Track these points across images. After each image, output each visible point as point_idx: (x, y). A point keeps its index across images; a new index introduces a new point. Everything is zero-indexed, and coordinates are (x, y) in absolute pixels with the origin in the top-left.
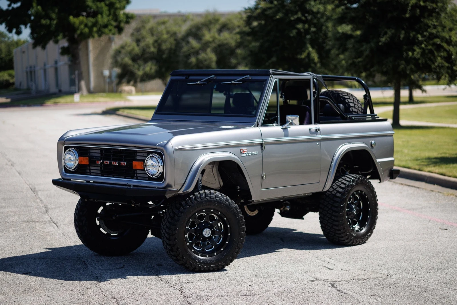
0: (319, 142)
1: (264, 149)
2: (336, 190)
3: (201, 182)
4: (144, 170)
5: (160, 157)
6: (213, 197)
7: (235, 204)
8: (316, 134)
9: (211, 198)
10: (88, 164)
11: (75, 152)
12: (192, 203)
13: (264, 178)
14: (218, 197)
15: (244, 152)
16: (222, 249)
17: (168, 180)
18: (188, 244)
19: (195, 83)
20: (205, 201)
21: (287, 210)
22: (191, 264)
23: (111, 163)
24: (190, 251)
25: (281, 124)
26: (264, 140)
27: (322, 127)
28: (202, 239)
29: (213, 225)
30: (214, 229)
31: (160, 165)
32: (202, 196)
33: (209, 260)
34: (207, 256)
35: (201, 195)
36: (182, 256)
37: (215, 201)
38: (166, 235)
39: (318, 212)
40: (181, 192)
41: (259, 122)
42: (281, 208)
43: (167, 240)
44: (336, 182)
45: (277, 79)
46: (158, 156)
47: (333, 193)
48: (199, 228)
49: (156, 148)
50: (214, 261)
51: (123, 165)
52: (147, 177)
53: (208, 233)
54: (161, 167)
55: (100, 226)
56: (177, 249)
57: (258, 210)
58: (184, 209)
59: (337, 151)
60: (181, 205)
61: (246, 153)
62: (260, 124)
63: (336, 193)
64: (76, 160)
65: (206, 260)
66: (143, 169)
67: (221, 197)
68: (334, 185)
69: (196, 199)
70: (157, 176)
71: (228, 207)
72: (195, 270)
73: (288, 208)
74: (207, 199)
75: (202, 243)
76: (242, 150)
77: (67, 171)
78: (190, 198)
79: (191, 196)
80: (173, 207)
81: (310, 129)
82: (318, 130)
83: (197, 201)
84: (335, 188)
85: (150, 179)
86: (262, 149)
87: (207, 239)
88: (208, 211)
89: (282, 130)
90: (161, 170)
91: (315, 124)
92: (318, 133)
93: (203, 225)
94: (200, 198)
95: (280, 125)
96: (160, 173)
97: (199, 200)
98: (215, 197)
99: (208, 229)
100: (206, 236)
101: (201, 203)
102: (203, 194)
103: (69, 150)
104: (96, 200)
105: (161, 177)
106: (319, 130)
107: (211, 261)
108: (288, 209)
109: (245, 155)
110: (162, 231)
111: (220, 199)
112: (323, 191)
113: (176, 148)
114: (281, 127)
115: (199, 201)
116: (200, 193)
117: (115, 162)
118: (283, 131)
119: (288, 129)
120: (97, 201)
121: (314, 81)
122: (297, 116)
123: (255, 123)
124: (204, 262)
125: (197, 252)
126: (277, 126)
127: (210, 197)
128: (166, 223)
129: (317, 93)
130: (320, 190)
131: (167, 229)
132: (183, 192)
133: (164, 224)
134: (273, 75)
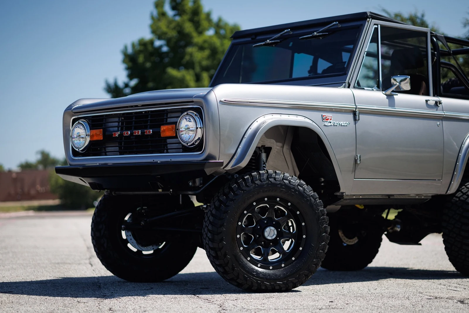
0: (441, 122)
1: (357, 118)
2: (467, 194)
3: (264, 165)
4: (176, 137)
5: (198, 115)
6: (279, 178)
7: (312, 192)
8: (436, 109)
9: (276, 181)
10: (102, 139)
11: (86, 125)
12: (248, 186)
13: (358, 162)
14: (286, 180)
15: (328, 119)
16: (293, 259)
17: (210, 148)
18: (242, 248)
19: (264, 43)
20: (268, 184)
21: (396, 231)
22: (246, 279)
23: (132, 134)
24: (244, 260)
25: (384, 89)
26: (358, 107)
27: (445, 101)
28: (263, 243)
29: (281, 223)
30: (281, 229)
31: (199, 126)
32: (263, 176)
33: (273, 274)
34: (271, 268)
35: (261, 175)
36: (233, 266)
37: (282, 185)
38: (209, 234)
39: (442, 234)
40: (229, 168)
41: (351, 81)
42: (389, 227)
43: (210, 242)
44: (466, 185)
45: (377, 25)
46: (195, 113)
47: (462, 198)
48: (259, 227)
49: (192, 102)
50: (282, 276)
51: (148, 133)
52: (181, 147)
53: (272, 234)
54: (199, 130)
55: (126, 242)
56: (225, 255)
57: (358, 238)
58: (235, 195)
59: (467, 138)
60: (232, 189)
61: (331, 122)
62: (352, 85)
63: (466, 199)
64: (87, 135)
65: (269, 275)
66: (175, 135)
67: (291, 179)
68: (464, 188)
69: (253, 181)
70: (193, 144)
71: (302, 195)
72: (253, 289)
73: (399, 228)
74: (271, 181)
75: (264, 249)
76: (324, 116)
77: (75, 153)
78: (244, 180)
79: (246, 177)
80: (220, 194)
81: (427, 101)
82: (438, 104)
83: (255, 184)
84: (464, 192)
85: (186, 149)
86: (355, 120)
87: (271, 244)
88: (272, 200)
89: (385, 96)
90: (199, 135)
91: (434, 96)
92: (439, 108)
93: (265, 222)
94: (260, 180)
95: (383, 91)
96: (199, 138)
97: (258, 182)
98: (283, 179)
99: (272, 228)
100: (269, 238)
101: (261, 186)
102: (265, 174)
103: (77, 122)
104: (113, 193)
105: (199, 146)
106: (440, 103)
107: (276, 275)
108: (399, 230)
109: (330, 124)
110: (204, 231)
111: (290, 182)
112: (447, 193)
113: (223, 100)
114: (384, 92)
115: (257, 184)
116: (259, 173)
117: (137, 131)
118: (387, 98)
119: (394, 96)
120: (115, 193)
121: (432, 41)
122: (408, 76)
123: (345, 83)
124: (265, 277)
125: (255, 262)
126: (378, 91)
127: (275, 179)
128: (208, 218)
129: (436, 55)
130: (442, 192)
131: (210, 225)
132: (232, 167)
133: (207, 219)
134: (372, 19)
